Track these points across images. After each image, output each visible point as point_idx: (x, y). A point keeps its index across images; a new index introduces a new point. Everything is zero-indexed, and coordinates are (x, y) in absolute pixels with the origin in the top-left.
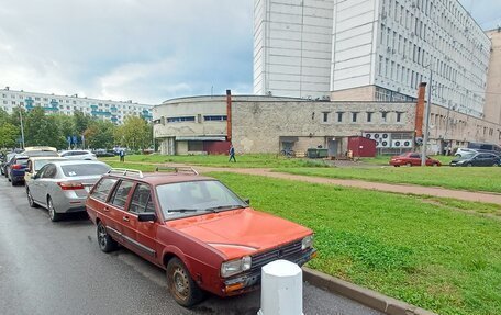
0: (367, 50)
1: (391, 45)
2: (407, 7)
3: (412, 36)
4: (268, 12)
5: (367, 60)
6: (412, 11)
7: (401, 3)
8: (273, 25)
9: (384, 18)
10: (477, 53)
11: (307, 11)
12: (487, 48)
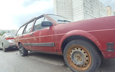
0: (81, 11)
1: (86, 10)
2: (89, 2)
3: (91, 8)
4: (57, 6)
5: (82, 14)
6: (90, 3)
7: (88, 1)
8: (59, 9)
9: (84, 4)
10: (104, 12)
11: (66, 5)
12: (106, 10)
